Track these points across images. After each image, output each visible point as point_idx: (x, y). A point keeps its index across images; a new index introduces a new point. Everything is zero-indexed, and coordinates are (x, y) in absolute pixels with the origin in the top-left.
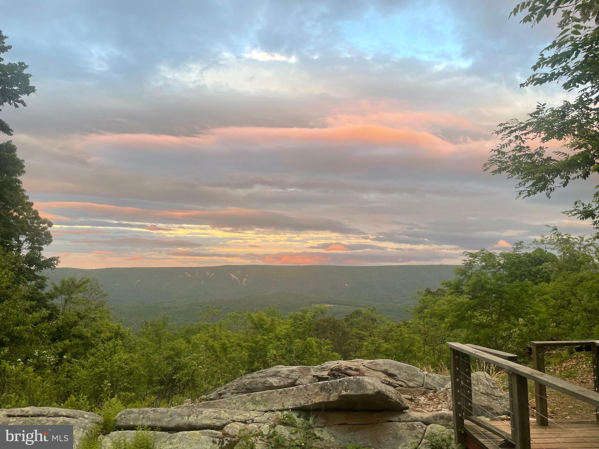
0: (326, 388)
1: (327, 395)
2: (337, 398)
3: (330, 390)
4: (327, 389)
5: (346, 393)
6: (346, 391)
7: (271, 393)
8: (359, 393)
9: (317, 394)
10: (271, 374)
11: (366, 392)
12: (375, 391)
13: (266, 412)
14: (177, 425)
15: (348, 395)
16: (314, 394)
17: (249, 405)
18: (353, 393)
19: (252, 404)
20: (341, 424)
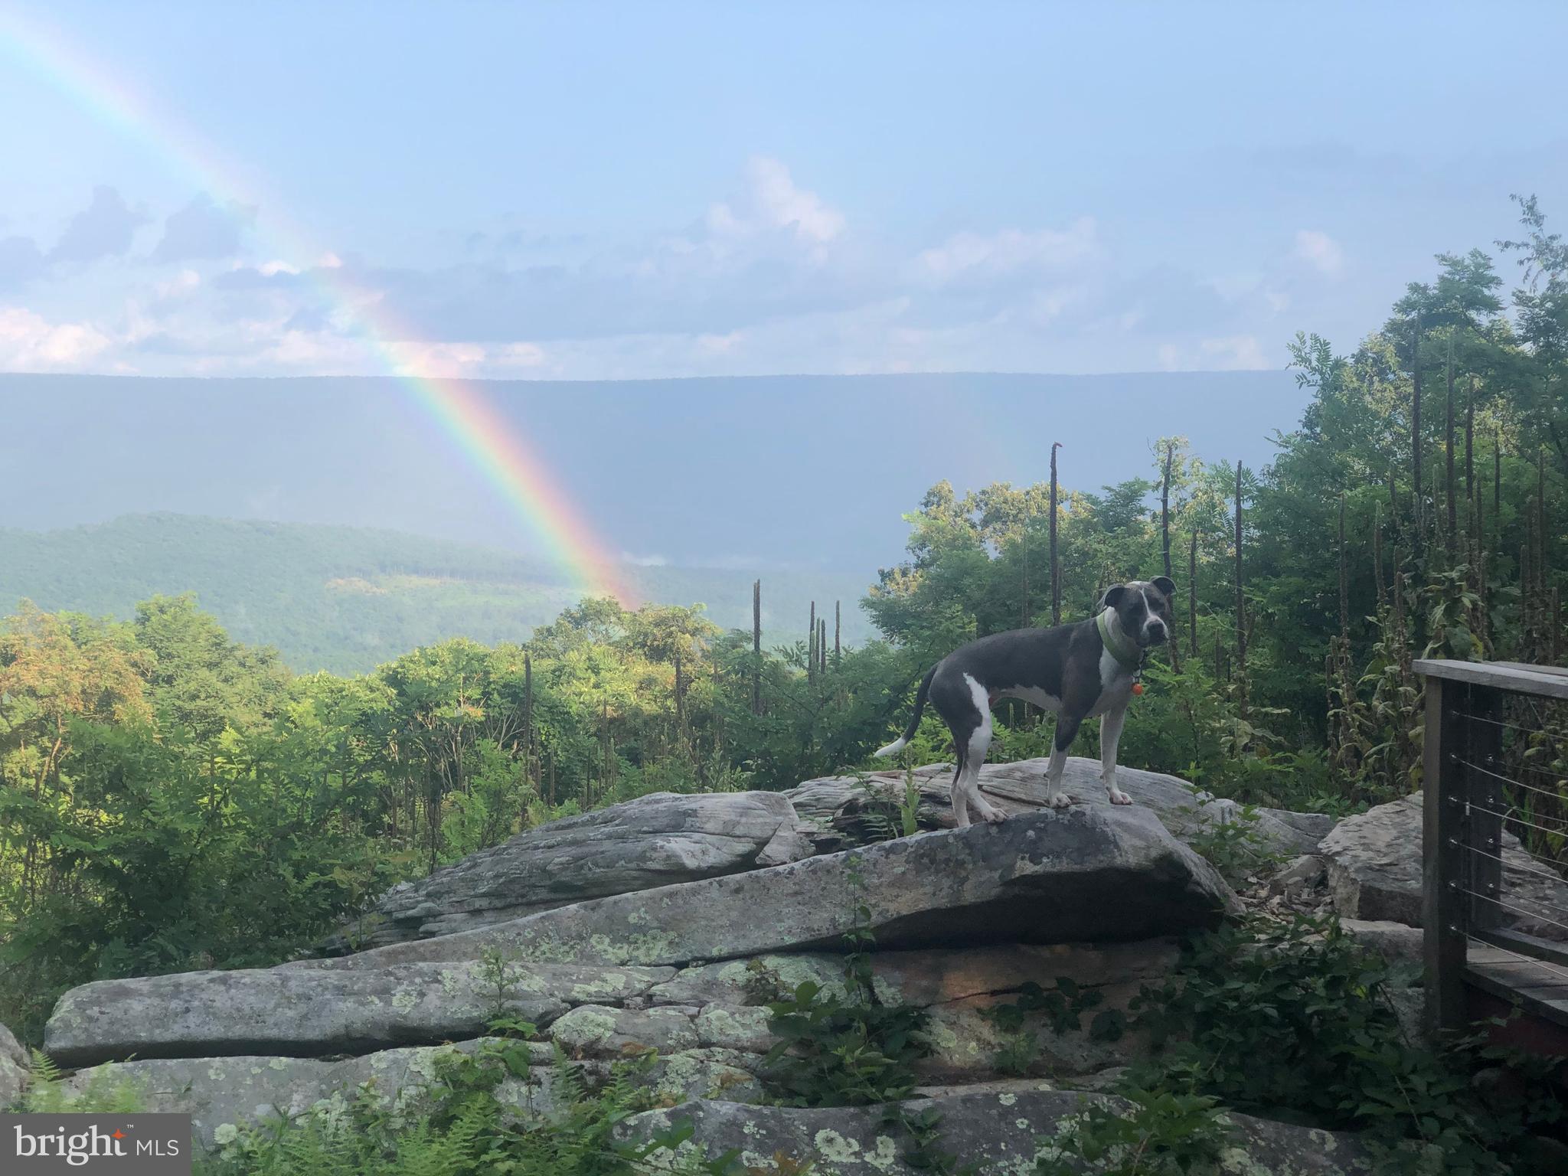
0: (941, 856)
1: (946, 883)
2: (995, 892)
3: (961, 864)
4: (947, 861)
5: (1037, 868)
6: (1035, 859)
7: (694, 892)
8: (1091, 865)
9: (899, 882)
10: (657, 824)
11: (1119, 861)
12: (1154, 853)
13: (681, 965)
14: (343, 1031)
15: (1047, 877)
16: (891, 885)
17: (601, 944)
18: (1064, 866)
19: (613, 942)
20: (995, 993)
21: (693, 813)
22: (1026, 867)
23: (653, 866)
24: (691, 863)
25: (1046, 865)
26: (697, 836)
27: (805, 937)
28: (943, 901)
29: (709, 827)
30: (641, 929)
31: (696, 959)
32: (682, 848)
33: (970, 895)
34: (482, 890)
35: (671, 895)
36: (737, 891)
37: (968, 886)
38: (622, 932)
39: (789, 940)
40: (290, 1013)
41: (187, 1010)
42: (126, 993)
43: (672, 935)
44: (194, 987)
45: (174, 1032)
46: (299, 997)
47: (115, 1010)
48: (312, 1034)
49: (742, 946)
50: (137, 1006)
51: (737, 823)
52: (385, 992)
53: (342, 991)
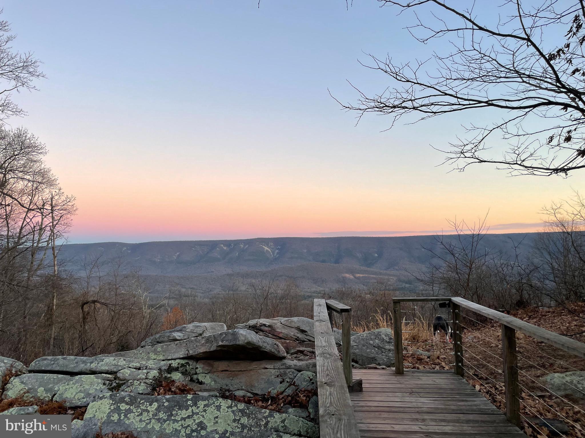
0: (210, 339)
1: (210, 345)
2: (215, 348)
3: (212, 341)
5: (222, 343)
7: (170, 345)
8: (232, 343)
9: (203, 345)
10: (179, 329)
11: (238, 343)
12: (246, 341)
13: (164, 360)
14: (80, 370)
16: (201, 345)
17: (152, 355)
19: (154, 354)
20: (222, 371)
21: (185, 327)
23: (170, 338)
24: (178, 338)
26: (184, 332)
27: (184, 356)
28: (208, 350)
29: (187, 330)
30: (159, 352)
32: (177, 335)
33: (212, 349)
35: (166, 345)
36: (176, 345)
37: (212, 346)
39: (181, 356)
41: (54, 364)
42: (45, 359)
43: (164, 354)
44: (58, 359)
45: (49, 368)
47: (41, 363)
50: (46, 362)
53: (84, 362)
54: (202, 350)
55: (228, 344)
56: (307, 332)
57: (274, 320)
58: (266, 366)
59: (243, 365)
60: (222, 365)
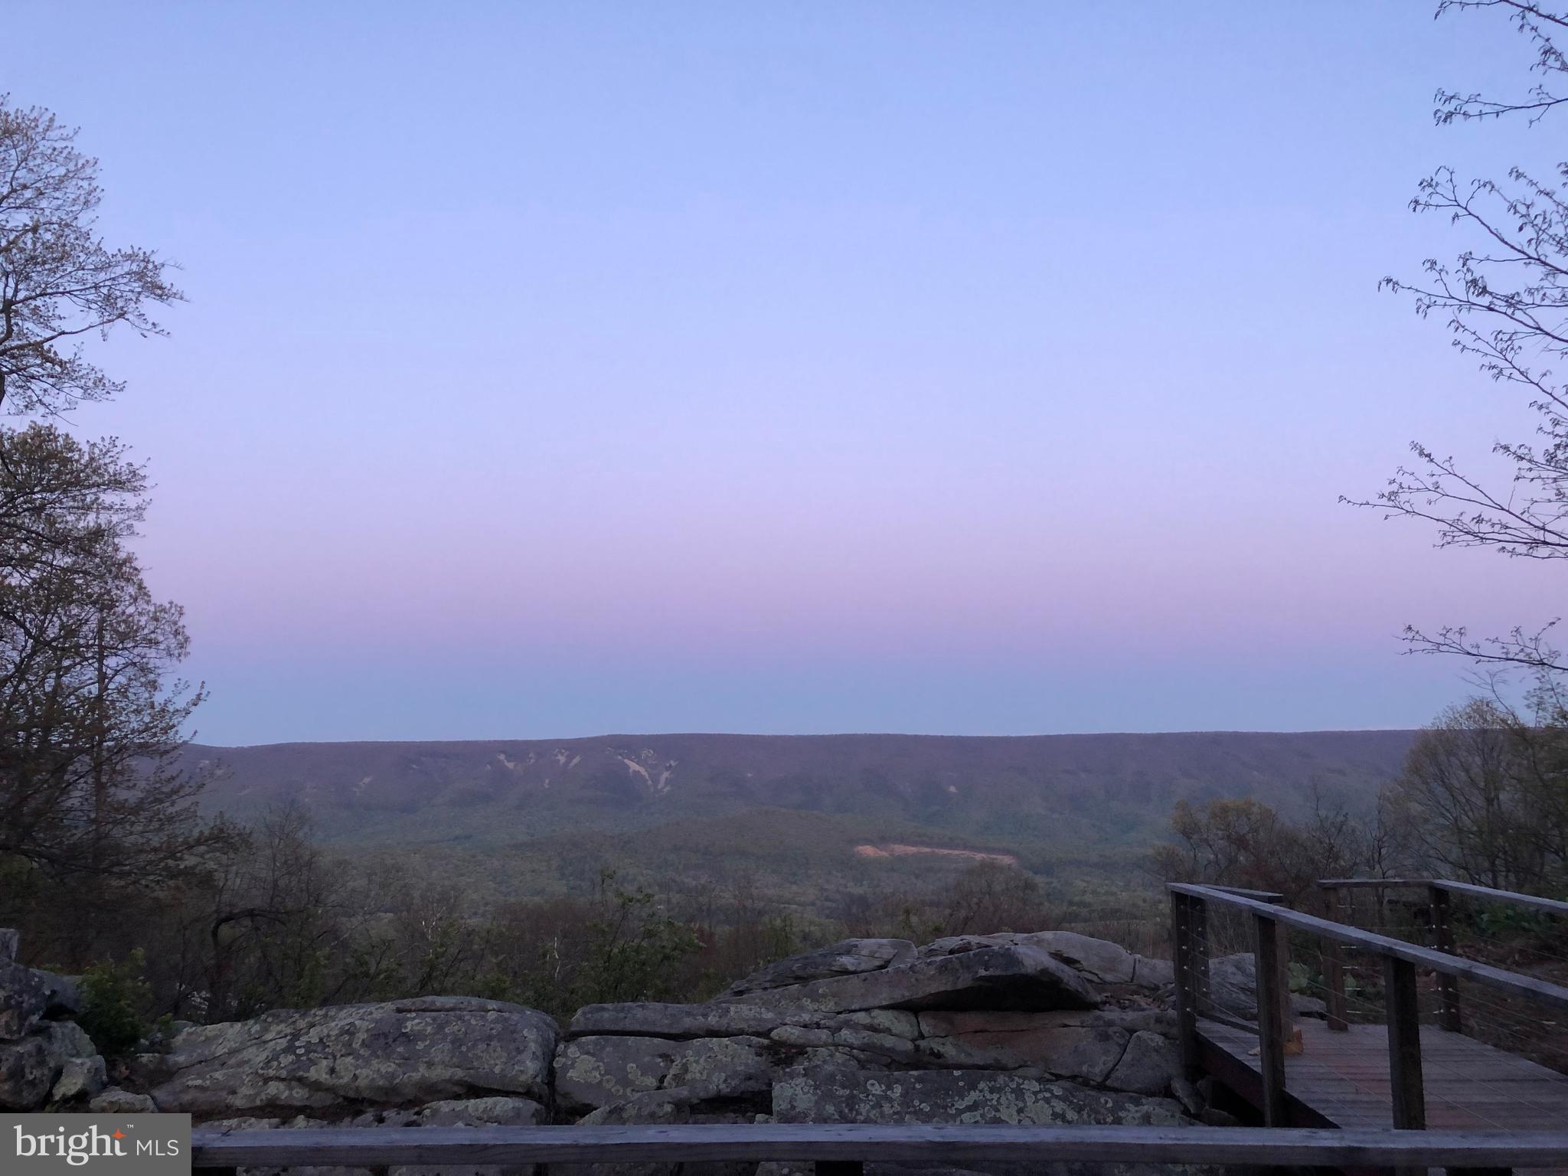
1: (952, 979)
2: (969, 983)
3: (957, 970)
5: (987, 973)
6: (986, 969)
7: (848, 980)
8: (1010, 972)
10: (841, 951)
13: (839, 1013)
15: (991, 976)
16: (929, 979)
17: (806, 1002)
18: (998, 973)
19: (812, 1001)
20: (976, 1032)
21: (856, 946)
22: (982, 973)
23: (834, 968)
24: (851, 968)
25: (991, 972)
27: (892, 1002)
28: (949, 988)
29: (863, 953)
30: (824, 996)
31: (845, 1010)
32: (847, 961)
33: (960, 986)
34: (768, 978)
35: (838, 981)
36: (865, 980)
37: (960, 980)
38: (815, 997)
39: (885, 1003)
40: (666, 1022)
41: (626, 1018)
42: (603, 1009)
43: (836, 999)
44: (630, 1008)
46: (671, 1015)
47: (597, 1016)
48: (673, 1031)
49: (865, 1005)
50: (606, 1015)
51: (875, 952)
52: (705, 1016)
53: (688, 1014)
54: (934, 988)
55: (1004, 974)
56: (1079, 962)
57: (993, 937)
58: (1066, 1022)
59: (1019, 1020)
60: (973, 1020)
